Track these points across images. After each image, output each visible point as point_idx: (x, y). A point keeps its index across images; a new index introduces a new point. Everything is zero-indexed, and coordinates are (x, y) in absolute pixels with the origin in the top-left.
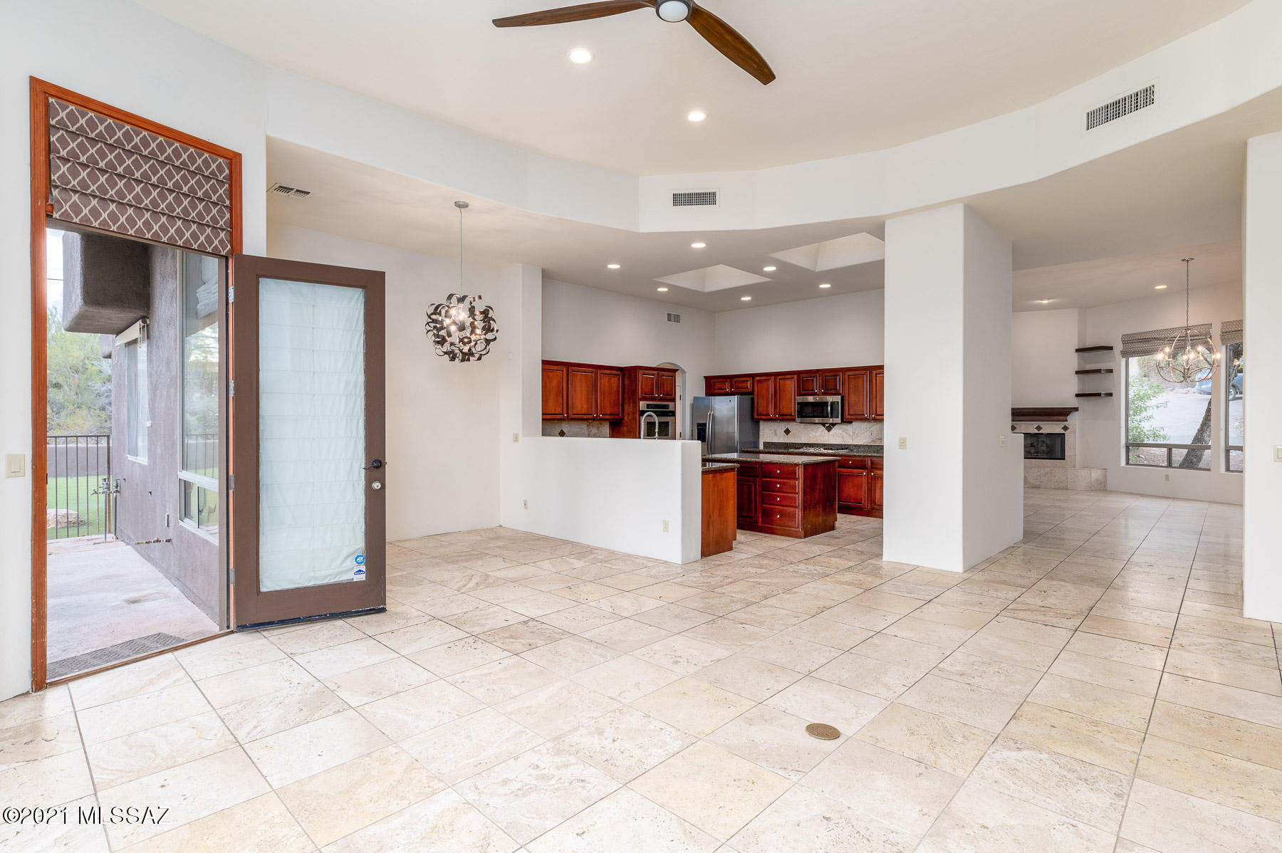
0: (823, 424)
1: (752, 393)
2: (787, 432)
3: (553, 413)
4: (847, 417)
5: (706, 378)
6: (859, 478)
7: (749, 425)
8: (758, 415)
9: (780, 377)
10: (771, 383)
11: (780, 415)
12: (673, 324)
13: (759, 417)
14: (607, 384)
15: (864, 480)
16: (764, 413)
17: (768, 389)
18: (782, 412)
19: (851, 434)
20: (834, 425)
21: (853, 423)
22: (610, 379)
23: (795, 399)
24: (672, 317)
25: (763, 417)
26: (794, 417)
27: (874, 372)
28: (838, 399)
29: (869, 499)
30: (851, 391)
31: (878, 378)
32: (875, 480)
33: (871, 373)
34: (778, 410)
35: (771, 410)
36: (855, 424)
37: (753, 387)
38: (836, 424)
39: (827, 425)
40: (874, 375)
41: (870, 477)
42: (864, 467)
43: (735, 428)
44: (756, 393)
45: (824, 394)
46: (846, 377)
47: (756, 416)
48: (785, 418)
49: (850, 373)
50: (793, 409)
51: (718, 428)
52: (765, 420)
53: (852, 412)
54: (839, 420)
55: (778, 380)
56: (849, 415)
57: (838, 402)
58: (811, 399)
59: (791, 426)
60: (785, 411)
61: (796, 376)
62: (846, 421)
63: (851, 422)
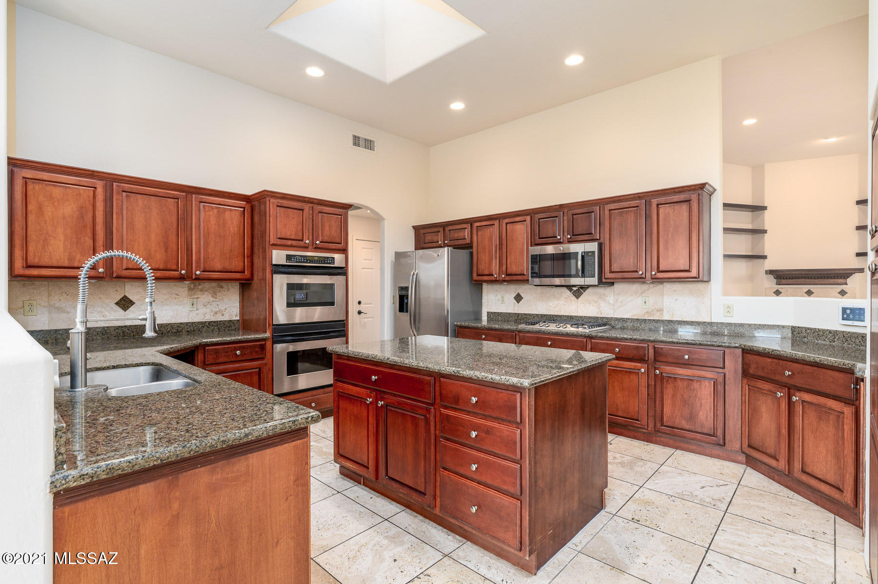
0: (570, 287)
1: (469, 246)
2: (518, 298)
3: (66, 264)
4: (608, 275)
5: (417, 229)
6: (633, 377)
7: (465, 288)
8: (478, 275)
9: (507, 220)
10: (495, 230)
11: (507, 275)
12: (362, 151)
13: (480, 278)
14: (213, 221)
15: (643, 381)
16: (487, 272)
17: (491, 239)
18: (509, 272)
19: (612, 302)
20: (583, 288)
21: (616, 286)
22: (221, 213)
23: (527, 249)
24: (362, 142)
25: (485, 278)
26: (525, 278)
27: (655, 202)
28: (593, 247)
29: (651, 413)
30: (615, 233)
31: (661, 211)
32: (662, 383)
33: (648, 204)
34: (504, 267)
35: (495, 269)
36: (618, 287)
37: (471, 237)
38: (588, 286)
39: (575, 289)
40: (654, 206)
41: (652, 375)
42: (641, 360)
43: (445, 294)
44: (475, 245)
45: (570, 241)
46: (607, 212)
47: (475, 277)
48: (513, 278)
49: (612, 206)
50: (524, 266)
51: (423, 294)
52: (487, 282)
53: (615, 267)
54: (594, 281)
55: (504, 225)
56: (611, 272)
57: (593, 252)
58: (550, 249)
59: (522, 289)
60: (514, 269)
61: (528, 218)
62: (605, 282)
63: (613, 284)
